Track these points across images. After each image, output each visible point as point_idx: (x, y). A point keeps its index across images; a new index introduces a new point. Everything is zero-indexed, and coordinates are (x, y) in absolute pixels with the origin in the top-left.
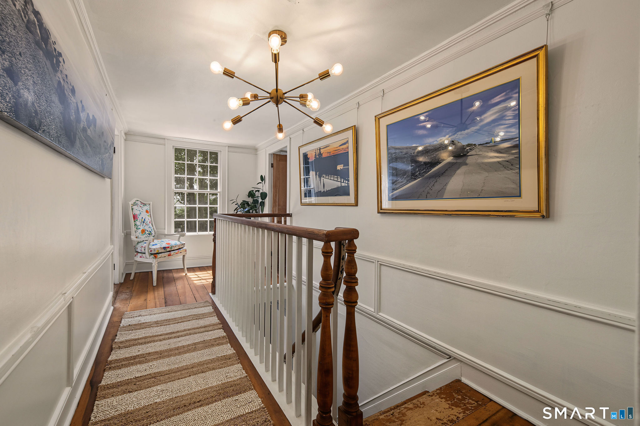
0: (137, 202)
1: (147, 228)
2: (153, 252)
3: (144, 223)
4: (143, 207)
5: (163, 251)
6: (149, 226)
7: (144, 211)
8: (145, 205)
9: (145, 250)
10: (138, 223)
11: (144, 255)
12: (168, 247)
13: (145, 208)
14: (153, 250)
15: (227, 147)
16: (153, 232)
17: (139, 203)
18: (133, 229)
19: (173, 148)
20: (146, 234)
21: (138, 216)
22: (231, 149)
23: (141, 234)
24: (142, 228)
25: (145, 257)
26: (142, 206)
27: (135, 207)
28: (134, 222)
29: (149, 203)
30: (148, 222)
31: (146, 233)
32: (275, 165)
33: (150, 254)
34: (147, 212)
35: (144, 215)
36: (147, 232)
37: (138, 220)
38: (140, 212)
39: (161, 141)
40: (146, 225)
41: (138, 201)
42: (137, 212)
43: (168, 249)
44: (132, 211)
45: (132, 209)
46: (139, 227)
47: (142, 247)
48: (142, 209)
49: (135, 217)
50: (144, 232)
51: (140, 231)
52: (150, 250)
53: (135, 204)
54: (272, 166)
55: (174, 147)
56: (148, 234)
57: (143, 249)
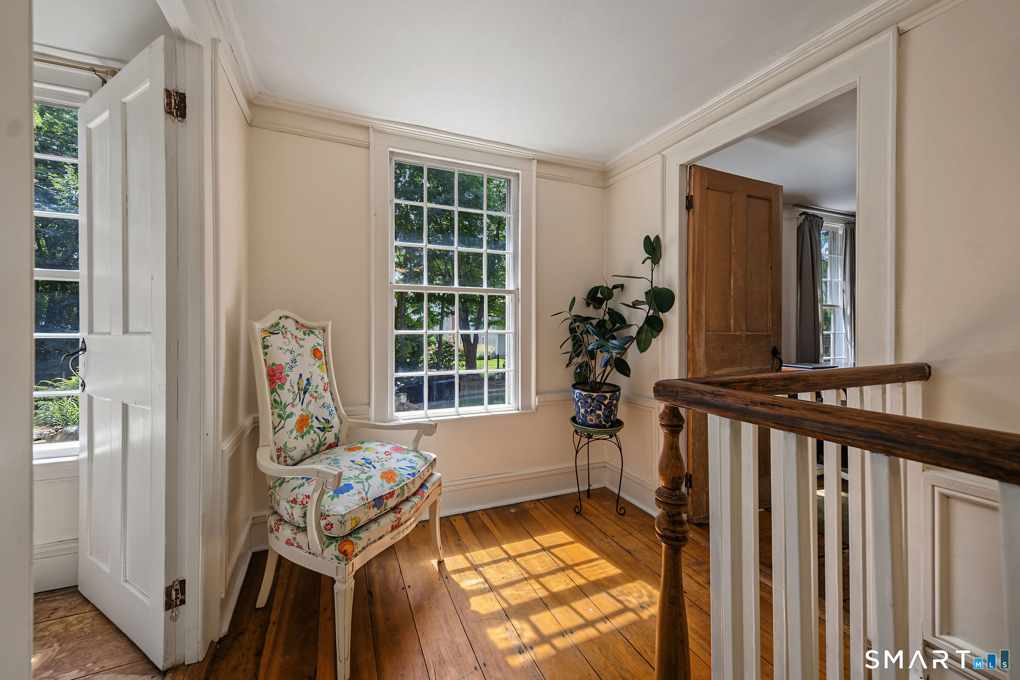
0: (283, 322)
1: (314, 408)
2: (335, 532)
3: (305, 393)
4: (302, 336)
5: (374, 512)
6: (320, 402)
7: (307, 351)
8: (309, 331)
9: (305, 515)
10: (286, 395)
11: (300, 537)
12: (391, 494)
13: (311, 341)
14: (336, 525)
15: (535, 162)
16: (335, 421)
17: (290, 325)
18: (267, 418)
19: (391, 159)
20: (312, 431)
21: (286, 371)
22: (547, 170)
23: (295, 434)
24: (298, 411)
25: (305, 547)
26: (300, 334)
27: (274, 340)
28: (272, 393)
29: (323, 324)
30: (320, 389)
31: (312, 427)
32: (697, 202)
33: (325, 539)
34: (316, 353)
35: (309, 367)
36: (316, 424)
37: (287, 386)
38: (291, 356)
39: (358, 136)
40: (313, 400)
41: (287, 317)
42: (282, 359)
43: (391, 503)
44: (266, 354)
45: (266, 347)
46: (289, 410)
47: (294, 501)
48: (301, 347)
49: (275, 376)
50: (306, 425)
51: (291, 423)
52: (323, 523)
53: (273, 330)
54: (689, 203)
55: (395, 158)
56: (318, 431)
57: (297, 511)
